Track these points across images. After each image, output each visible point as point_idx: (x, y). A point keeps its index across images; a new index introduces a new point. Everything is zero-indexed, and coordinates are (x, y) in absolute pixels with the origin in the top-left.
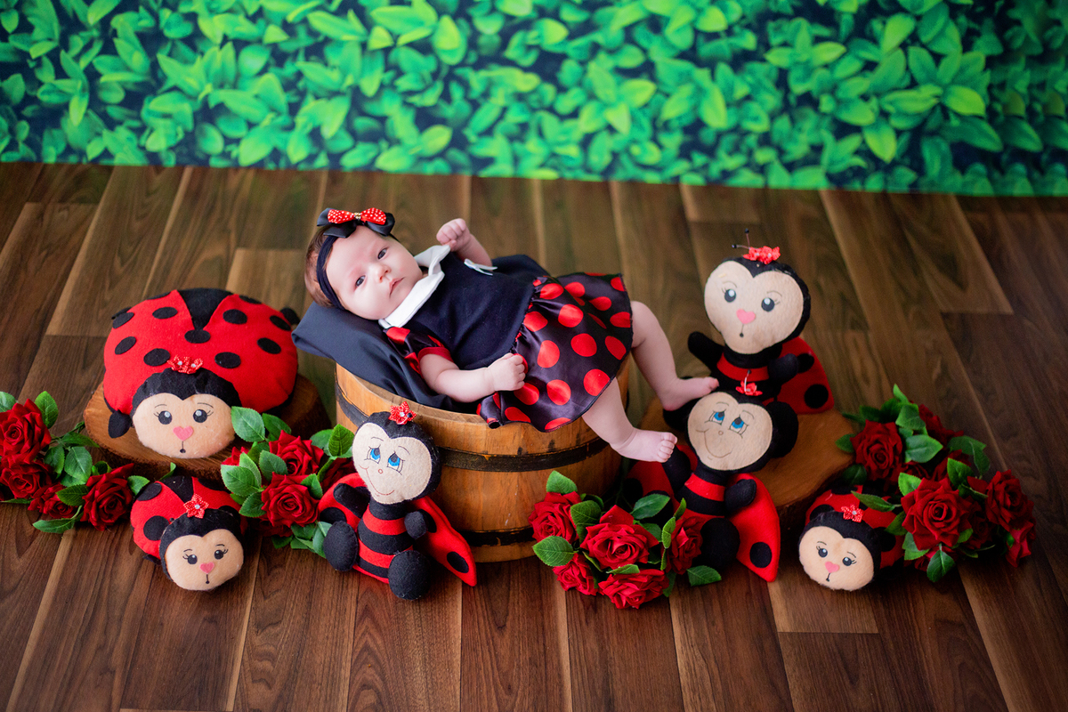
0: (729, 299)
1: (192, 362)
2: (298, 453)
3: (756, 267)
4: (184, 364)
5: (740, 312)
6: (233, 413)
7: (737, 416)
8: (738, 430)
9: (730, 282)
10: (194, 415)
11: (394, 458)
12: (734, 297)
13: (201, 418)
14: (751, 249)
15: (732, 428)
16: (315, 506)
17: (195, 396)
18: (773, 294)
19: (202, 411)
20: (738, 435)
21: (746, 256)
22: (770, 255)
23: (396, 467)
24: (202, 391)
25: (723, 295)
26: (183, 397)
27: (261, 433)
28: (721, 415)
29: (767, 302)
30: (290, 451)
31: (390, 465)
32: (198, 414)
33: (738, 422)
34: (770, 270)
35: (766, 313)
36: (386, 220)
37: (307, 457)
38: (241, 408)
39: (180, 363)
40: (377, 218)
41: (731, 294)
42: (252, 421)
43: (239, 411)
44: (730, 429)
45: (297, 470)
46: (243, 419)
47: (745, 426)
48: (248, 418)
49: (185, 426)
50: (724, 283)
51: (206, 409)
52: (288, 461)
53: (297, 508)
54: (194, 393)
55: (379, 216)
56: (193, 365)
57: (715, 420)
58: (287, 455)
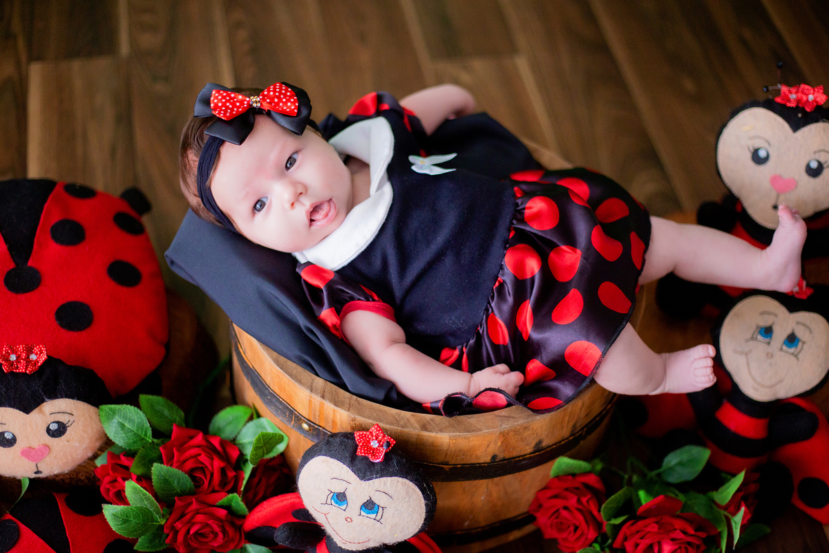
0: (758, 159)
1: (30, 351)
2: (203, 458)
3: (798, 118)
4: (18, 357)
5: (775, 180)
6: (102, 414)
7: (789, 332)
8: (792, 350)
9: (760, 138)
10: (48, 430)
11: (369, 506)
12: (767, 159)
13: (59, 431)
14: (784, 89)
15: (784, 348)
16: (239, 528)
17: (44, 404)
18: (823, 154)
19: (58, 422)
20: (792, 358)
21: (778, 100)
22: (811, 97)
23: (373, 516)
24: (53, 395)
25: (749, 155)
26: (27, 409)
27: (146, 435)
28: (768, 331)
29: (814, 165)
30: (192, 457)
31: (363, 513)
32: (54, 427)
33: (792, 339)
34: (817, 121)
35: (811, 179)
36: (299, 108)
37: (218, 464)
38: (113, 406)
39: (13, 358)
40: (285, 103)
41: (762, 154)
42: (131, 421)
43: (110, 409)
44: (781, 349)
45: (206, 483)
46: (117, 419)
47: (800, 344)
48: (125, 418)
49: (35, 444)
50: (751, 138)
51: (64, 419)
52: (191, 473)
53: (216, 535)
54: (43, 401)
55: (288, 101)
56: (33, 357)
57: (760, 337)
58: (190, 465)
